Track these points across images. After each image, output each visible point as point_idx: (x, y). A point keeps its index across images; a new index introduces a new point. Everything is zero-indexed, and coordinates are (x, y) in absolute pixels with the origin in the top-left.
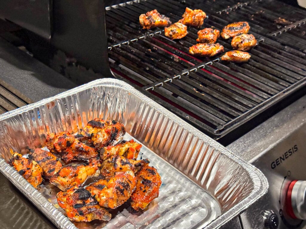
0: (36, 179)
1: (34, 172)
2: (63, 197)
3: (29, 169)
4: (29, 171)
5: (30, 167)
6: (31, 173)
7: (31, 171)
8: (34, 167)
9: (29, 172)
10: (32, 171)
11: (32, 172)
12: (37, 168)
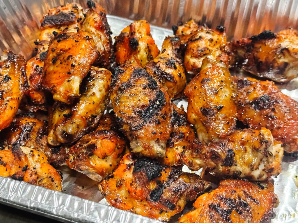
0: (53, 181)
1: (39, 170)
2: (119, 189)
3: (26, 169)
4: (29, 172)
5: (26, 164)
6: (36, 173)
7: (32, 169)
8: (30, 159)
9: (31, 175)
10: (34, 168)
11: (36, 170)
12: (36, 157)
